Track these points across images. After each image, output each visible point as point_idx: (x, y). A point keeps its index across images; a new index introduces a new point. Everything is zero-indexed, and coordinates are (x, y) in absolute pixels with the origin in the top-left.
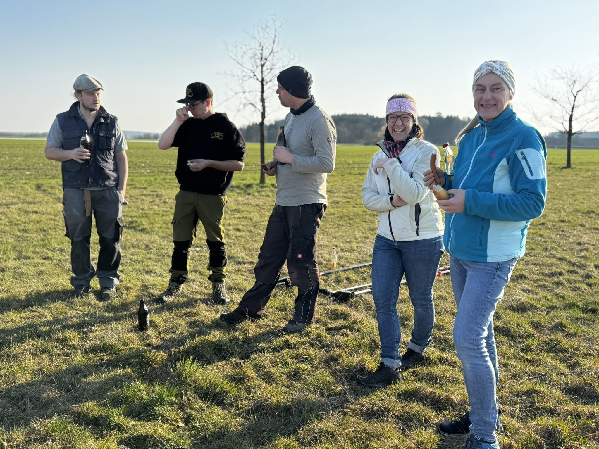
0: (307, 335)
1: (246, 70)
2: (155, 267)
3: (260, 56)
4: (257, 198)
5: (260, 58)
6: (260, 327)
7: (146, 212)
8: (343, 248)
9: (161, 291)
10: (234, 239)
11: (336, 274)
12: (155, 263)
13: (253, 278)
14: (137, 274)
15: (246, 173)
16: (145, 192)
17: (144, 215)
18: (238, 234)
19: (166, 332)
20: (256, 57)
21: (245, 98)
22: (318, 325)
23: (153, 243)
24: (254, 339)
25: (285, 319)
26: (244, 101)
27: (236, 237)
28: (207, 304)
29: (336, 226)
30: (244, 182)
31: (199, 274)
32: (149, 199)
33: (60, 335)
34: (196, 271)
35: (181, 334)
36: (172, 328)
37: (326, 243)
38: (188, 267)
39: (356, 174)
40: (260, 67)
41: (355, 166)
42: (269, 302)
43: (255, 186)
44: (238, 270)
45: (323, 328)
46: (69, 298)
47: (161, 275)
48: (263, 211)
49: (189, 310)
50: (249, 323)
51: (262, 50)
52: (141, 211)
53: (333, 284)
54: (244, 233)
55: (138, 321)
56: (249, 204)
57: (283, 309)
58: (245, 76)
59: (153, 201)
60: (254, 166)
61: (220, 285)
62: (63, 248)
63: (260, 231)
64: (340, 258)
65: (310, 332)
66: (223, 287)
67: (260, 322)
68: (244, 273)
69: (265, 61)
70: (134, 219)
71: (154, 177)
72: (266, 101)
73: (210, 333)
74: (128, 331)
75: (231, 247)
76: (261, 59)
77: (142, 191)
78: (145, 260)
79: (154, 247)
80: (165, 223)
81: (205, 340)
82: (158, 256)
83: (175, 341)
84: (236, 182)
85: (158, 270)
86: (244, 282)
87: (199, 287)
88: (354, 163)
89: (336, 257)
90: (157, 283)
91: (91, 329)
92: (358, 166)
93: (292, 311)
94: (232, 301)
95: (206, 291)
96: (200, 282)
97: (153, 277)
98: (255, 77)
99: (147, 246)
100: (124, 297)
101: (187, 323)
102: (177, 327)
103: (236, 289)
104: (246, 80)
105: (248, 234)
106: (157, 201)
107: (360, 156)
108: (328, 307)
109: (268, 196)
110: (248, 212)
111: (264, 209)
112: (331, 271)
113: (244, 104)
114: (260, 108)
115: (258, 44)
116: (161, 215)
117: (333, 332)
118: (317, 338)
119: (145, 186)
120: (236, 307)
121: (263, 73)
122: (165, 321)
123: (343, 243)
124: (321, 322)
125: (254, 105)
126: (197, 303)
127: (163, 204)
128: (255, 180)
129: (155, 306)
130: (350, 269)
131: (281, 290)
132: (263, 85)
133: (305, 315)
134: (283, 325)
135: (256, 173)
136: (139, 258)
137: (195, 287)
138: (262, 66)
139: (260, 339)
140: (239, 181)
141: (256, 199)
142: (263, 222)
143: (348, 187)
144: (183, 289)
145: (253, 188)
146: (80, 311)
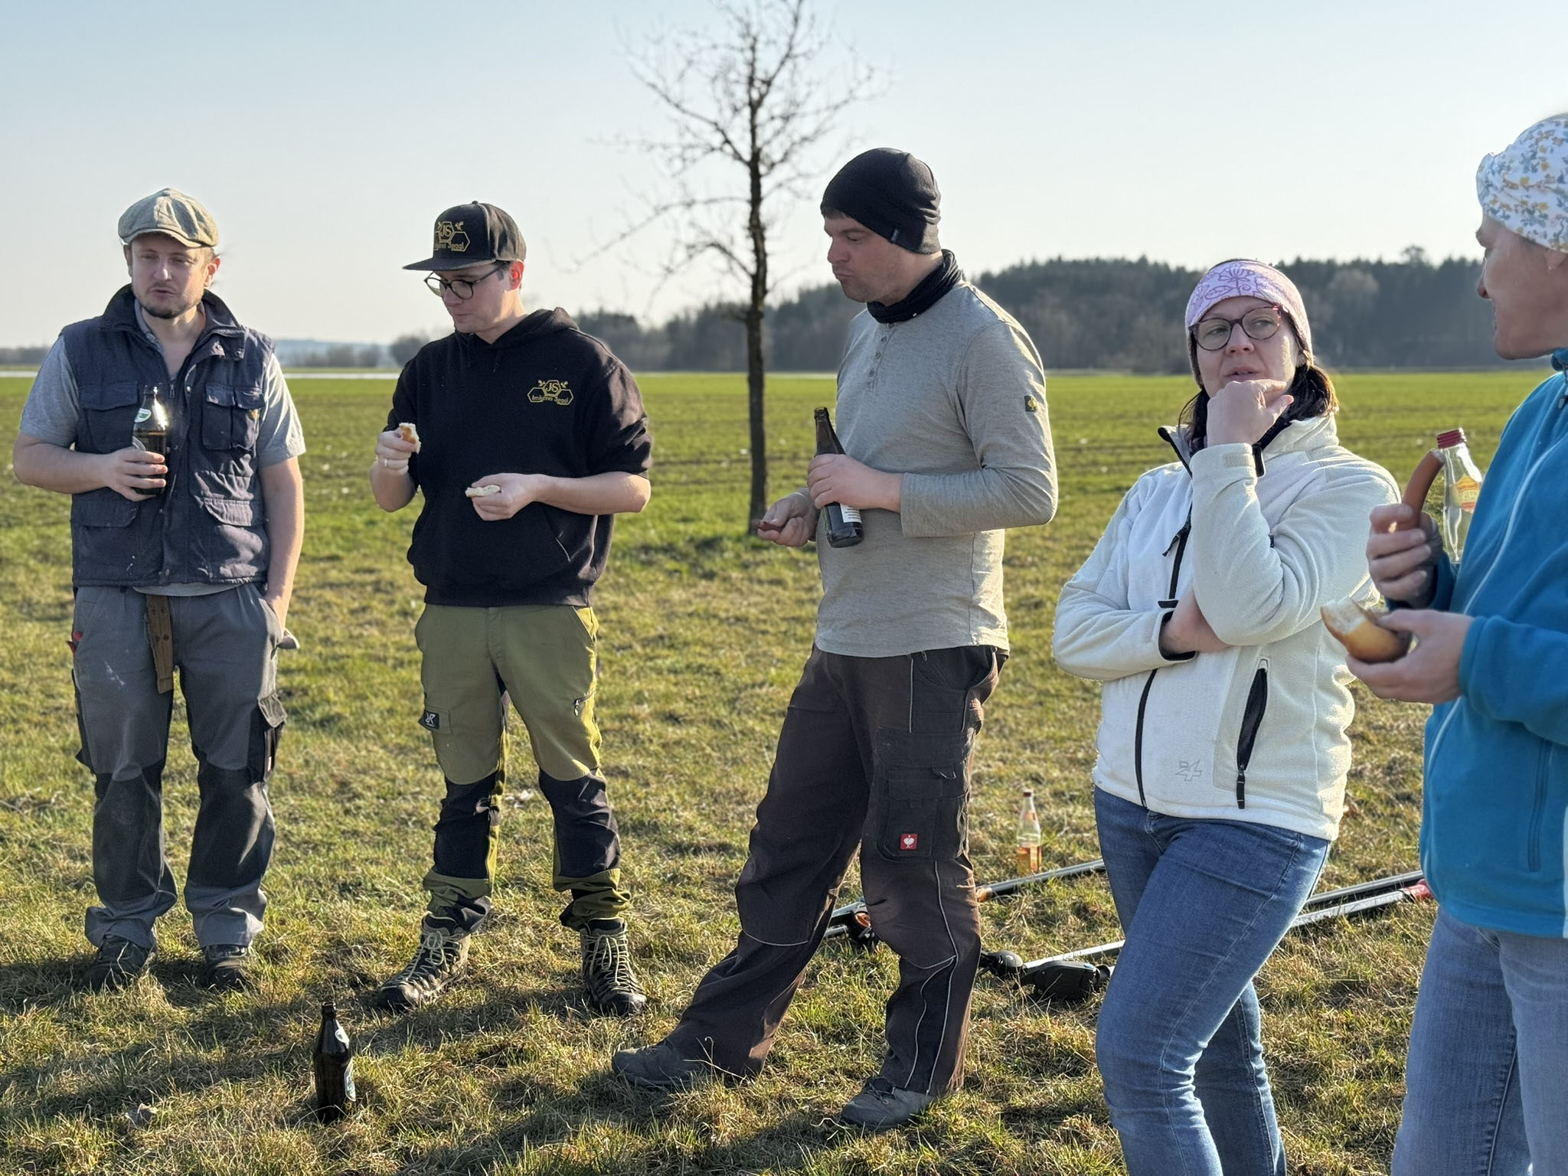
0: (935, 1137)
1: (695, 124)
2: (373, 869)
3: (745, 71)
4: (739, 591)
5: (744, 80)
6: (758, 1105)
7: (337, 650)
8: (1062, 786)
9: (395, 963)
10: (656, 755)
11: (1036, 892)
12: (370, 853)
13: (730, 907)
14: (309, 894)
15: (698, 492)
16: (334, 575)
17: (331, 664)
18: (673, 732)
19: (415, 1123)
20: (733, 76)
21: (692, 224)
22: (976, 1100)
23: (365, 772)
24: (736, 1155)
25: (850, 1074)
26: (690, 236)
27: (664, 746)
28: (563, 1015)
29: (1032, 698)
30: (691, 528)
31: (530, 893)
32: (349, 600)
33: (36, 1137)
34: (519, 882)
35: (469, 1132)
36: (438, 1109)
37: (996, 767)
38: (491, 865)
39: (1104, 491)
40: (746, 112)
41: (1101, 458)
42: (793, 1006)
43: (729, 544)
44: (674, 878)
45: (994, 1109)
46: (68, 994)
47: (394, 900)
48: (760, 640)
49: (497, 1039)
50: (719, 1089)
51: (753, 49)
52: (319, 648)
53: (1028, 932)
54: (693, 730)
55: (313, 1083)
56: (710, 616)
57: (841, 1033)
58: (691, 146)
59: (364, 609)
60: (724, 465)
61: (611, 942)
62: (44, 796)
63: (750, 723)
64: (1051, 826)
65: (945, 1127)
66: (621, 947)
67: (758, 1087)
68: (695, 890)
69: (764, 88)
70: (298, 679)
71: (365, 516)
72: (768, 234)
73: (576, 1134)
74: (280, 1124)
75: (647, 784)
76: (751, 81)
77: (324, 571)
78: (336, 839)
79: (369, 788)
80: (404, 694)
81: (558, 1158)
82: (384, 823)
83: (450, 1160)
84: (661, 528)
85: (384, 879)
86: (696, 927)
87: (532, 946)
88: (1096, 446)
89: (1038, 827)
90: (379, 932)
91: (146, 1112)
92: (1112, 459)
93: (878, 1042)
94: (653, 1001)
95: (557, 963)
96: (535, 926)
97: (368, 906)
98: (727, 148)
99: (344, 785)
100: (262, 985)
101: (490, 1090)
102: (455, 1107)
103: (668, 955)
104: (694, 160)
105: (710, 732)
106: (378, 605)
107: (1120, 417)
108: (1011, 1024)
109: (778, 582)
110: (705, 645)
111: (764, 632)
112: (1017, 881)
113: (690, 247)
114: (748, 259)
115: (738, 27)
116: (390, 662)
117: (1032, 1126)
118: (970, 1150)
119: (333, 550)
120: (671, 1025)
121: (759, 131)
122: (413, 1082)
123: (1062, 769)
124: (987, 1087)
125: (723, 250)
126: (526, 1011)
127: (397, 618)
128: (729, 519)
129: (376, 1021)
130: (1088, 873)
131: (834, 958)
132: (756, 177)
133: (926, 1060)
134: (842, 1098)
135: (732, 490)
136: (317, 834)
137: (520, 945)
138: (754, 106)
139: (761, 1154)
140: (673, 525)
141: (734, 596)
142: (761, 685)
143: (1075, 542)
144: (472, 952)
145: (722, 551)
146: (108, 1041)
